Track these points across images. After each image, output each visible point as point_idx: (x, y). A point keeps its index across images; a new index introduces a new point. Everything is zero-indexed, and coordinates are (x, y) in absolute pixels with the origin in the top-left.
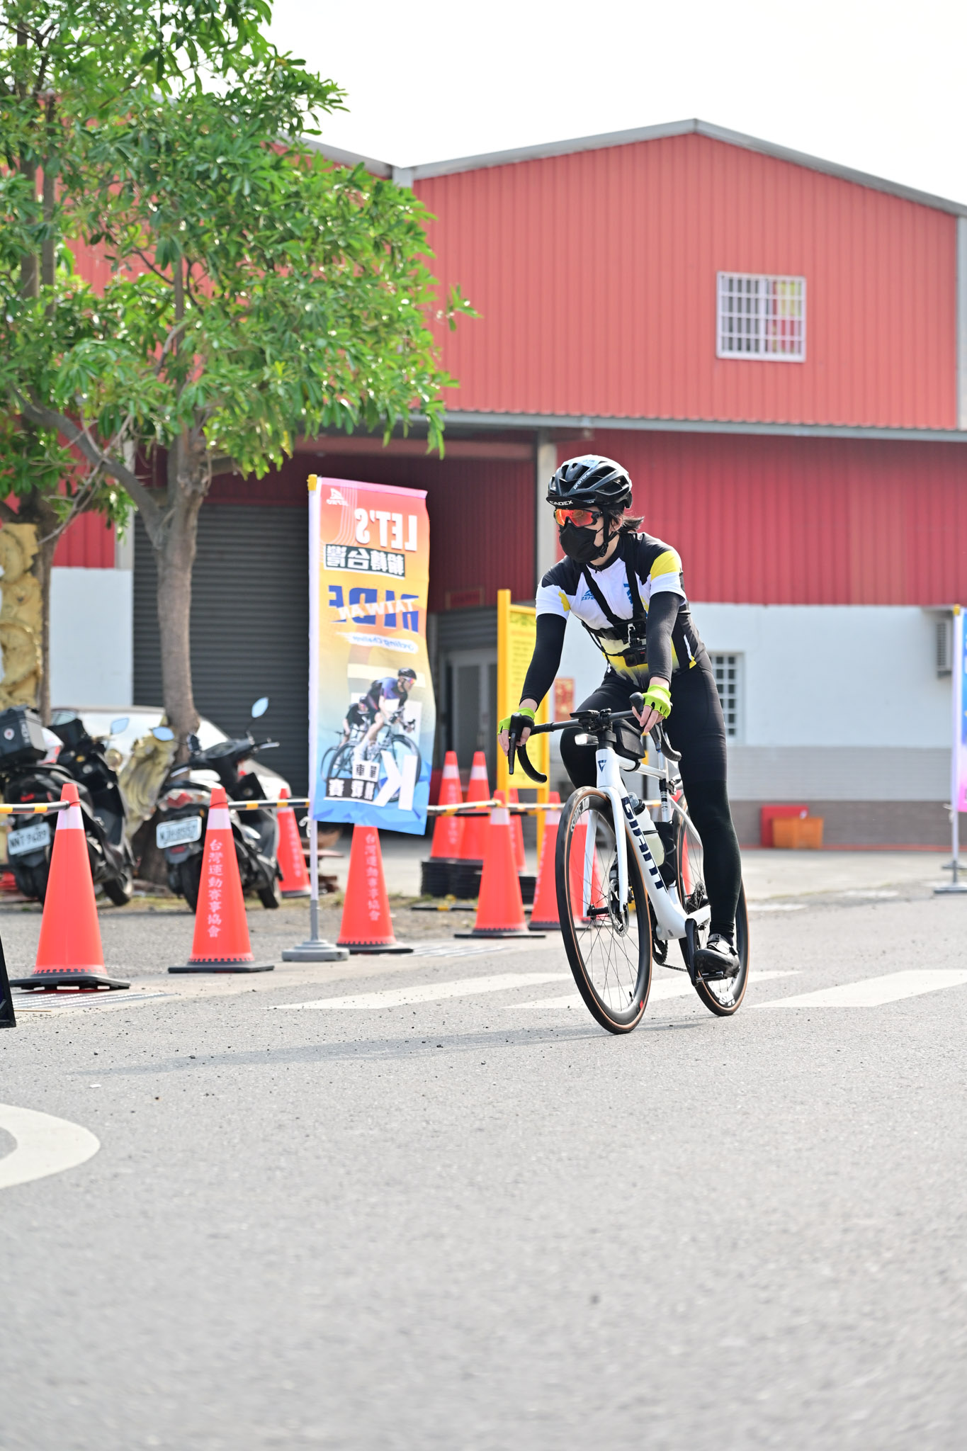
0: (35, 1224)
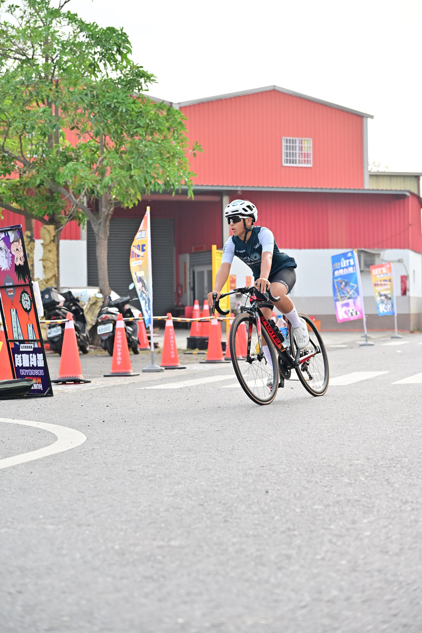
0: (67, 467)
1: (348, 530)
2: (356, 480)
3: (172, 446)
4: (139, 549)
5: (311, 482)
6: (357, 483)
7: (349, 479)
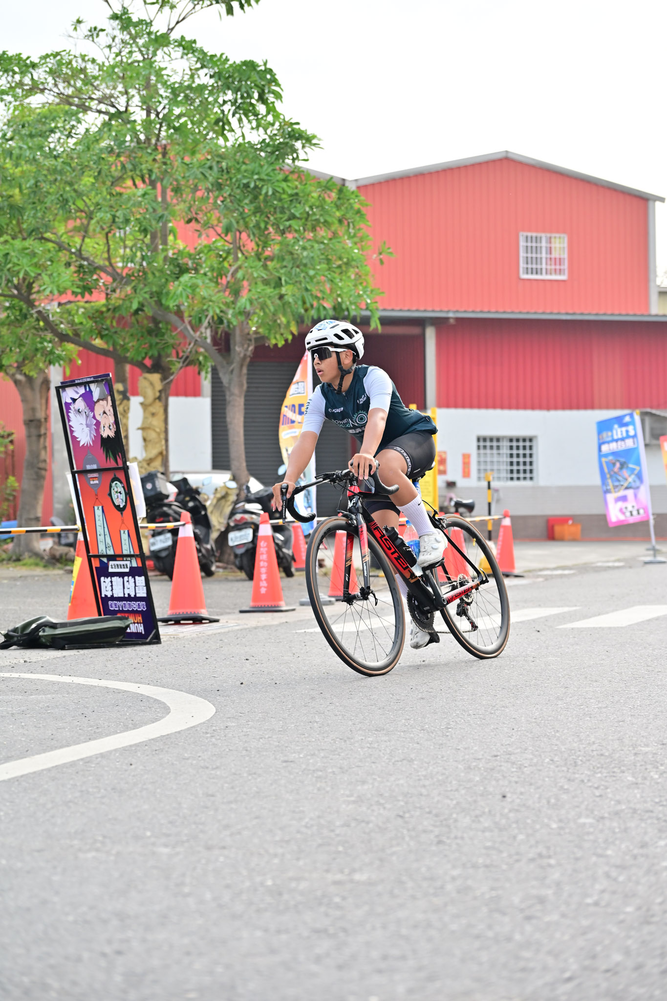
1: (635, 857)
2: (645, 778)
3: (350, 723)
4: (303, 885)
5: (573, 781)
6: (648, 783)
7: (634, 777)
